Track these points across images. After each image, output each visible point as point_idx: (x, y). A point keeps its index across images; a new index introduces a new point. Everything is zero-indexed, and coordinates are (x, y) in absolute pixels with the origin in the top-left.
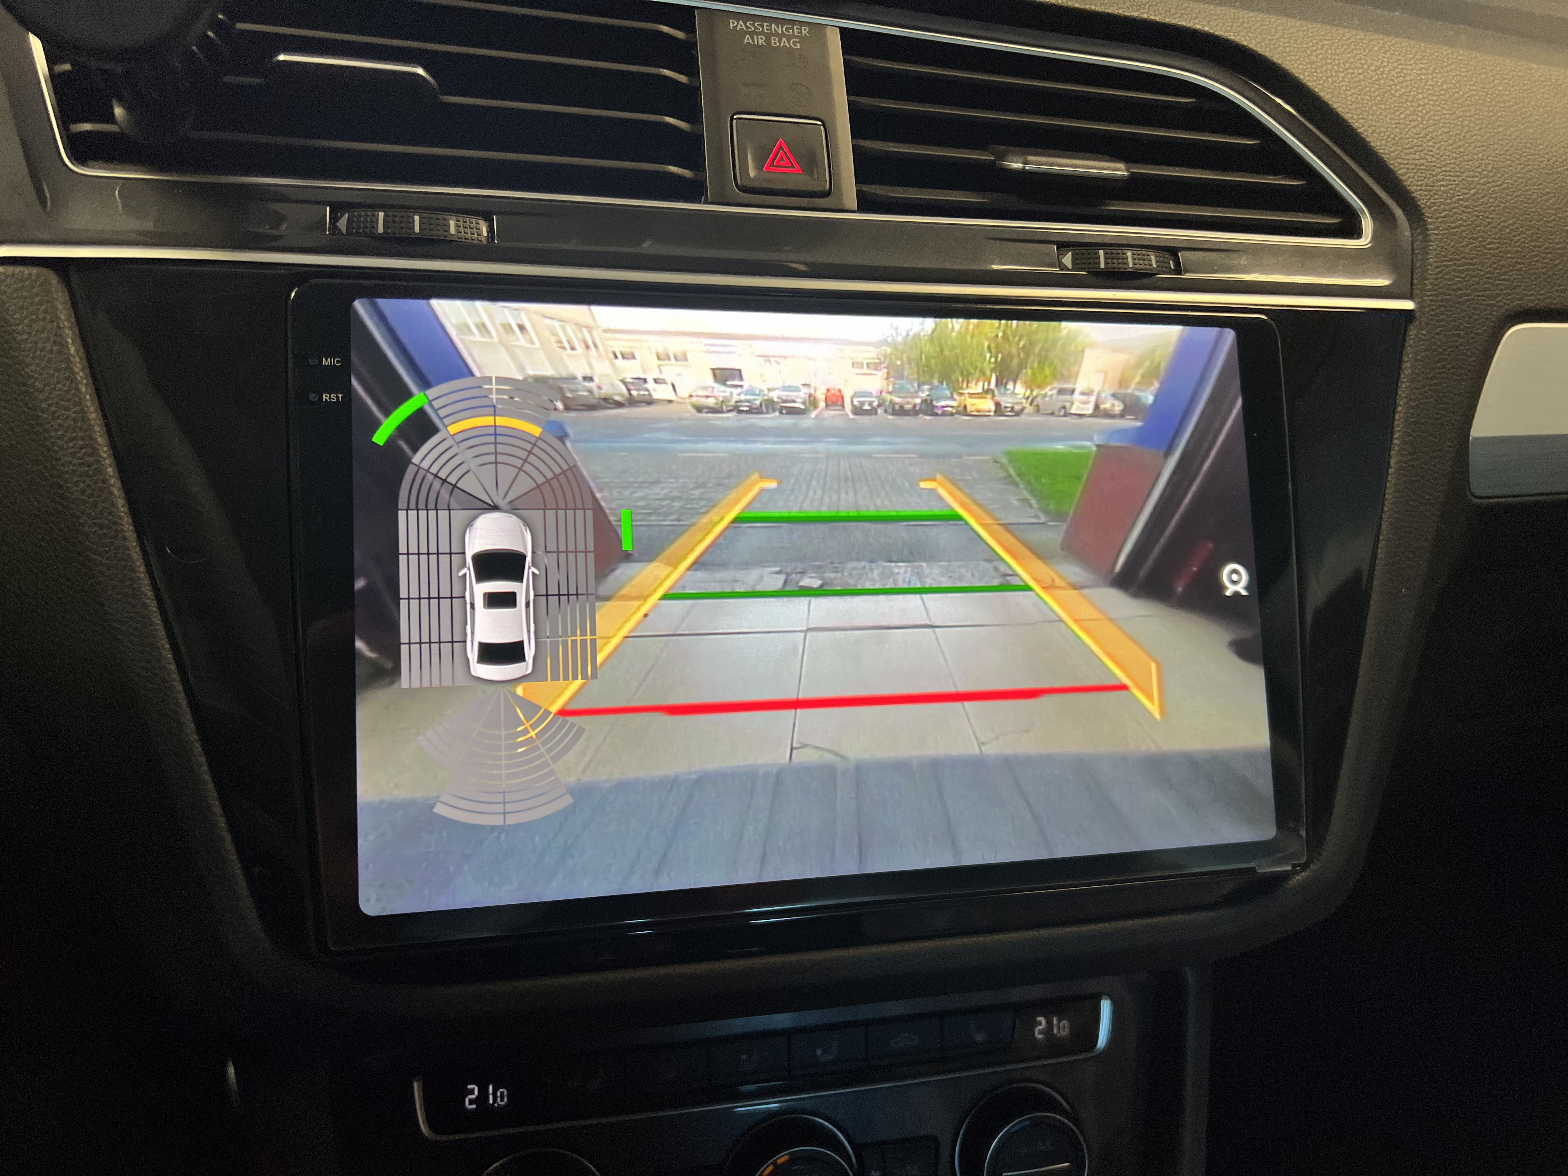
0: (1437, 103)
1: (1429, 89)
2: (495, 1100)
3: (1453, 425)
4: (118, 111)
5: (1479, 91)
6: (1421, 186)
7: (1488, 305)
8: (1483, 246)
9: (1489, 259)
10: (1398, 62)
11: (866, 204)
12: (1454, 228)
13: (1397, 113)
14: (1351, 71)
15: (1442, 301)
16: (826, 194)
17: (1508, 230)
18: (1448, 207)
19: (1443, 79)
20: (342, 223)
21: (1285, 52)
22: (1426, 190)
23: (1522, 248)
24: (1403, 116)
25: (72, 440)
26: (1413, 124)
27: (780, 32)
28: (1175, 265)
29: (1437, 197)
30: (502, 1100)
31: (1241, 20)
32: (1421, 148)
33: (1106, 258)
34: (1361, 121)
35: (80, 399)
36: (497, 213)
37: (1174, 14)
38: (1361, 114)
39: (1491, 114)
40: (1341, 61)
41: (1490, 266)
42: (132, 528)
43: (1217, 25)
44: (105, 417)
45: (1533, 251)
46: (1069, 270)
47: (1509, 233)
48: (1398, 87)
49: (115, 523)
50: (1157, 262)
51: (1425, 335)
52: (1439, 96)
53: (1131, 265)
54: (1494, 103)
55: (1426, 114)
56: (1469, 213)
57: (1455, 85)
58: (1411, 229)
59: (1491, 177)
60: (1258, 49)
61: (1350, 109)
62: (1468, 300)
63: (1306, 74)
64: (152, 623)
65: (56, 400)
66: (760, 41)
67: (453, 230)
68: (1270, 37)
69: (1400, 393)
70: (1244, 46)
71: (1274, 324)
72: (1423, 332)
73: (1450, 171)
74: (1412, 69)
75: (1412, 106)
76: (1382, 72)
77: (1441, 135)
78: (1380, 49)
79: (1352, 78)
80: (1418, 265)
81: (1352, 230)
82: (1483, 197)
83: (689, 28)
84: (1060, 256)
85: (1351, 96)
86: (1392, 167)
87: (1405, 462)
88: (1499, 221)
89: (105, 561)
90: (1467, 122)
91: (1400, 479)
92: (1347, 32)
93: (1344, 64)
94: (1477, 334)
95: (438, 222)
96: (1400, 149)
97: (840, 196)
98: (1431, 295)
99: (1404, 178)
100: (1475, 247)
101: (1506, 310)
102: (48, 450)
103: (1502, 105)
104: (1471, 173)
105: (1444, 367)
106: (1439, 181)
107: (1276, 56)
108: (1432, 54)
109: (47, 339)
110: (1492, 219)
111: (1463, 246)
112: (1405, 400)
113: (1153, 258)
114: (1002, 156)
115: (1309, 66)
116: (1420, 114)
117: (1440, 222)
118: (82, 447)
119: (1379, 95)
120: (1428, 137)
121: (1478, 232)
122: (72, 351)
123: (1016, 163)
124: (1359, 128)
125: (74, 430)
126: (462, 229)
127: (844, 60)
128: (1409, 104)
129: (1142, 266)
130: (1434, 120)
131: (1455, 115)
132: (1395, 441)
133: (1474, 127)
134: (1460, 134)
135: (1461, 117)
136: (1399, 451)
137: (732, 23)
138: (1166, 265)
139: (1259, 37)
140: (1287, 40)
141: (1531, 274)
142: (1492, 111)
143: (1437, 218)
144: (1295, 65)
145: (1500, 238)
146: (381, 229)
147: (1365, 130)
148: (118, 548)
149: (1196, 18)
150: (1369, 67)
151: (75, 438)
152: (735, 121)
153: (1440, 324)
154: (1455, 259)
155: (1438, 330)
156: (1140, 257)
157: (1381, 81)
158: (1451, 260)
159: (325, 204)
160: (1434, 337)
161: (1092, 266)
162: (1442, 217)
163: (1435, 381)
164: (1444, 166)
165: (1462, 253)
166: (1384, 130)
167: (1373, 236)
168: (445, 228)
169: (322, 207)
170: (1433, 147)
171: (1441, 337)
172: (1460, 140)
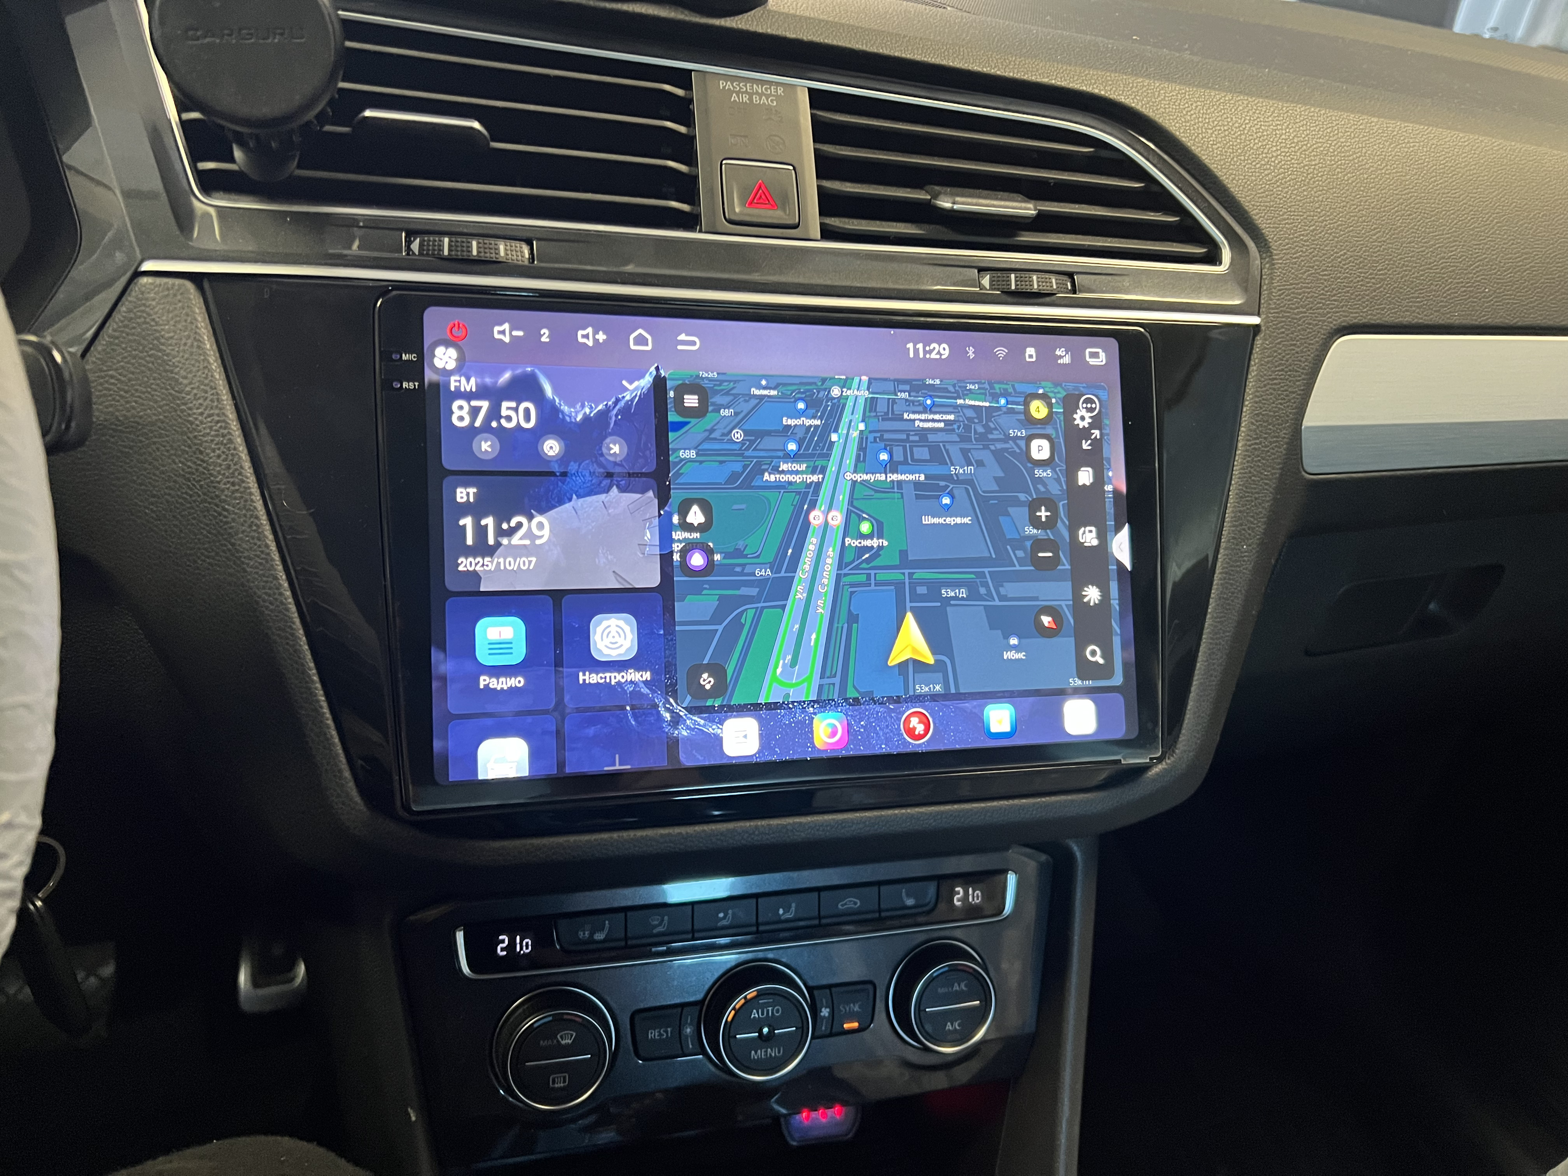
0: (1288, 154)
1: (1281, 143)
2: (521, 949)
3: (1288, 416)
4: (238, 154)
5: (1324, 143)
6: (1270, 223)
7: (1320, 321)
8: (1317, 273)
9: (1323, 283)
10: (1258, 120)
11: (827, 234)
12: (1295, 258)
13: (1254, 163)
14: (1218, 128)
15: (1283, 317)
16: (796, 227)
17: (1339, 260)
18: (1291, 242)
19: (1295, 133)
20: (415, 246)
21: (1165, 113)
22: (1273, 227)
23: (1351, 274)
24: (1258, 166)
25: (209, 416)
26: (1266, 172)
27: (760, 91)
28: (1072, 286)
29: (1282, 233)
30: (527, 948)
31: (1131, 85)
32: (1272, 193)
33: (1016, 281)
34: (1223, 170)
35: (215, 383)
36: (538, 239)
37: (1077, 80)
38: (1224, 164)
39: (1333, 162)
40: (1211, 120)
41: (1323, 289)
42: (256, 485)
43: (1111, 89)
44: (234, 398)
45: (1359, 277)
46: (987, 290)
47: (1340, 262)
48: (1256, 141)
49: (243, 482)
50: (1057, 284)
51: (1268, 345)
52: (1289, 148)
53: (1036, 286)
54: (1336, 153)
55: (1278, 164)
56: (1308, 246)
57: (1304, 138)
58: (1261, 259)
59: (1328, 216)
60: (1144, 110)
61: (1215, 161)
62: (1304, 317)
63: (1181, 131)
64: (273, 560)
65: (197, 384)
66: (744, 99)
67: (502, 253)
68: (1154, 100)
69: (1247, 390)
70: (1132, 108)
71: (1148, 335)
72: (1267, 342)
73: (1294, 212)
74: (1269, 126)
75: (1266, 157)
76: (1244, 129)
77: (1289, 181)
78: (1244, 108)
79: (1219, 134)
80: (1265, 287)
81: (1213, 258)
82: (1320, 233)
83: (688, 86)
84: (980, 279)
85: (1217, 149)
86: (1247, 208)
87: (1250, 446)
88: (1332, 253)
89: (236, 511)
90: (1312, 170)
91: (1245, 459)
92: (1218, 94)
93: (1213, 122)
94: (1310, 344)
95: (491, 246)
96: (1254, 193)
97: (807, 229)
98: (1274, 313)
99: (1256, 218)
100: (1312, 274)
101: (1334, 325)
102: (192, 423)
103: (1343, 155)
104: (1312, 213)
105: (1282, 370)
106: (1285, 219)
107: (1158, 116)
108: (1288, 112)
109: (188, 337)
110: (1327, 250)
111: (1301, 273)
112: (1251, 396)
113: (1054, 281)
114: (936, 196)
115: (1184, 124)
116: (1273, 164)
117: (1284, 253)
118: (218, 422)
119: (1240, 148)
120: (1278, 184)
121: (1314, 262)
122: (208, 346)
123: (947, 202)
124: (1222, 176)
125: (212, 408)
126: (509, 252)
127: (811, 114)
128: (1264, 155)
129: (1045, 289)
130: (1284, 169)
131: (1302, 165)
132: (1242, 429)
133: (1317, 174)
134: (1304, 181)
135: (1306, 165)
136: (1244, 437)
137: (722, 84)
138: (1064, 286)
139: (1145, 99)
140: (1168, 102)
141: (1357, 296)
142: (1334, 160)
143: (1282, 250)
144: (1173, 124)
145: (1332, 266)
146: (446, 252)
147: (1226, 178)
148: (246, 501)
149: (1095, 83)
150: (1233, 124)
151: (212, 415)
152: (723, 166)
153: (1280, 336)
154: (1294, 284)
155: (1279, 340)
156: (1043, 280)
157: (1243, 137)
158: (1291, 284)
159: (401, 230)
160: (1275, 346)
161: (1005, 287)
162: (1286, 249)
163: (1275, 381)
164: (1290, 207)
165: (1300, 278)
166: (1242, 177)
167: (1231, 264)
168: (497, 252)
169: (399, 233)
170: (1281, 191)
171: (1281, 346)
172: (1305, 185)
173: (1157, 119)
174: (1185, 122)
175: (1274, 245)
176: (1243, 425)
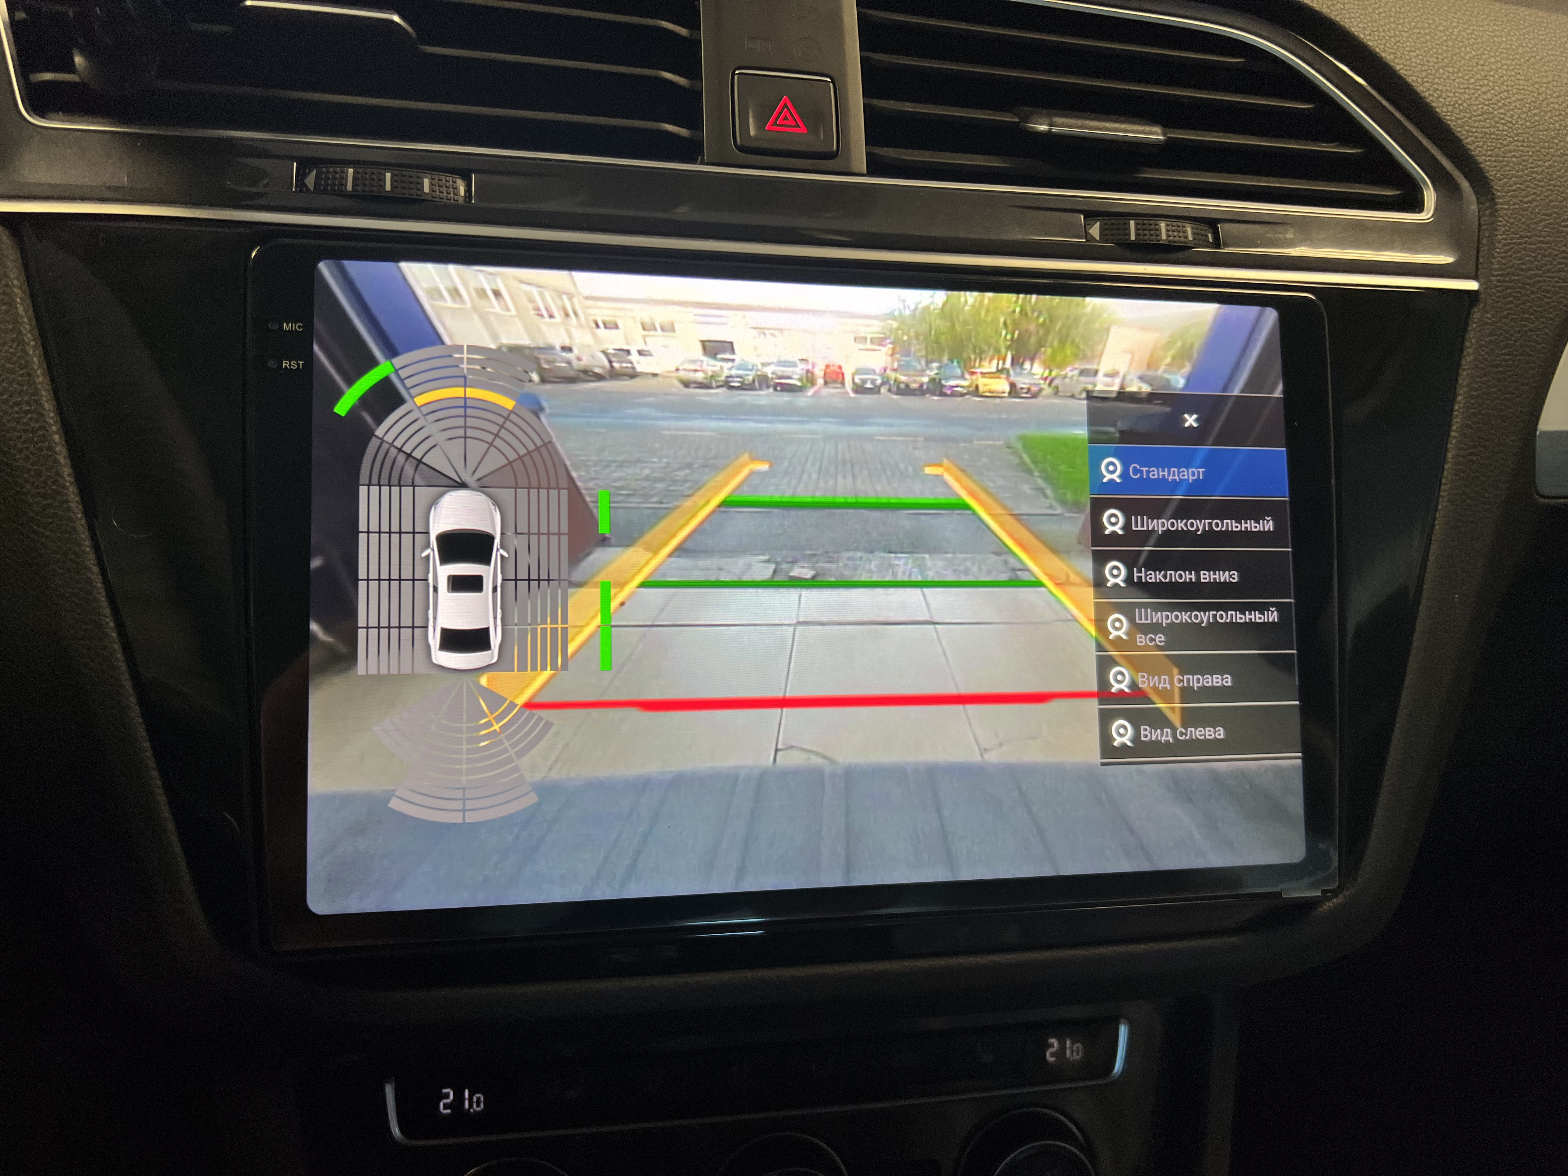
0: (1511, 68)
1: (1502, 53)
2: (471, 1106)
3: (1519, 417)
4: (78, 60)
6: (1491, 156)
7: (1560, 288)
8: (1557, 223)
10: (1470, 23)
11: (875, 167)
12: (1526, 203)
13: (1467, 78)
14: (1417, 31)
15: (1510, 282)
16: (832, 156)
18: (1519, 180)
19: (1518, 42)
20: (310, 180)
22: (1496, 161)
24: (1472, 80)
25: (16, 404)
26: (1484, 89)
28: (1214, 238)
29: (1507, 168)
30: (478, 1106)
32: (1492, 116)
33: (1137, 229)
34: (1426, 84)
35: (27, 361)
36: (476, 172)
38: (1427, 77)
40: (1406, 20)
42: (77, 498)
44: (52, 380)
46: (1096, 241)
48: (1468, 49)
49: (58, 493)
50: (1193, 234)
51: (1489, 319)
52: (1513, 60)
53: (1164, 237)
55: (1499, 79)
56: (1543, 187)
57: (1531, 48)
58: (1479, 202)
60: (1314, 5)
62: (1539, 282)
67: (426, 189)
69: (1460, 381)
71: (1321, 304)
72: (1489, 315)
73: (1523, 141)
74: (1485, 31)
75: (1483, 70)
76: (1452, 33)
77: (1515, 102)
79: (1418, 39)
80: (1485, 242)
81: (1412, 202)
82: (1559, 171)
84: (1088, 227)
85: (1416, 57)
86: (1458, 135)
87: (1464, 457)
89: (48, 533)
90: (1543, 89)
91: (1457, 475)
93: (1409, 23)
95: (411, 180)
96: (1468, 115)
97: (848, 159)
98: (1498, 275)
99: (1472, 147)
100: (1549, 224)
104: (1547, 144)
105: (1510, 353)
106: (1510, 151)
107: (1334, 13)
108: (1507, 15)
111: (1535, 223)
112: (1465, 389)
113: (1189, 229)
114: (1026, 118)
115: (1370, 24)
116: (1492, 79)
117: (1511, 196)
118: (27, 412)
119: (1447, 57)
120: (1500, 104)
121: (1552, 208)
122: (21, 311)
123: (1042, 125)
124: (1423, 92)
125: (19, 394)
126: (437, 188)
127: (858, 11)
128: (1480, 67)
129: (1177, 238)
130: (1507, 86)
131: (1531, 82)
132: (1453, 434)
133: (1551, 95)
134: (1535, 102)
135: (1537, 83)
136: (1457, 444)
138: (1204, 238)
143: (1508, 192)
144: (1355, 23)
146: (349, 187)
147: (1430, 95)
148: (62, 520)
150: (1436, 27)
151: (21, 403)
152: (736, 77)
153: (1507, 306)
154: (1526, 237)
155: (1505, 313)
156: (1174, 228)
157: (1450, 43)
158: (1522, 237)
159: (292, 158)
160: (1500, 321)
161: (1121, 237)
162: (1513, 191)
163: (1500, 369)
164: (1517, 135)
165: (1534, 230)
166: (1452, 95)
167: (1436, 209)
168: (419, 186)
169: (288, 162)
170: (1505, 114)
171: (1508, 321)
172: (1535, 108)
173: (1333, 17)
174: (1371, 22)
175: (1497, 186)
176: (1454, 428)
